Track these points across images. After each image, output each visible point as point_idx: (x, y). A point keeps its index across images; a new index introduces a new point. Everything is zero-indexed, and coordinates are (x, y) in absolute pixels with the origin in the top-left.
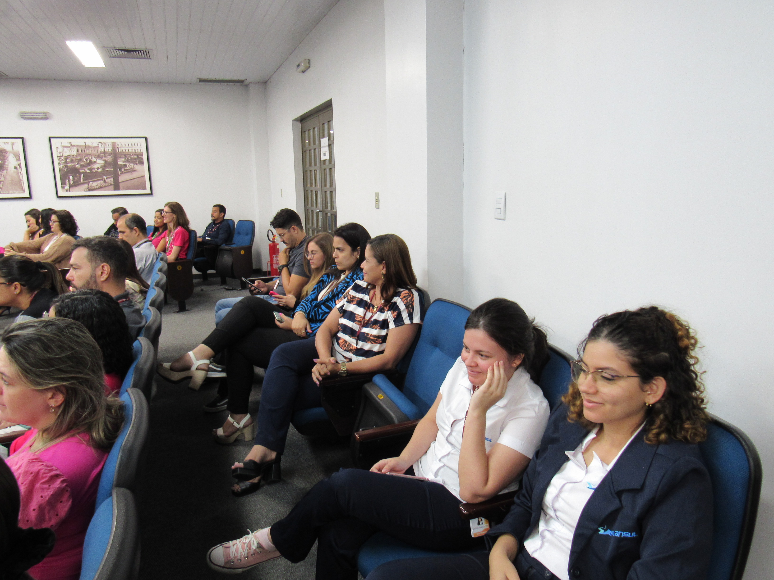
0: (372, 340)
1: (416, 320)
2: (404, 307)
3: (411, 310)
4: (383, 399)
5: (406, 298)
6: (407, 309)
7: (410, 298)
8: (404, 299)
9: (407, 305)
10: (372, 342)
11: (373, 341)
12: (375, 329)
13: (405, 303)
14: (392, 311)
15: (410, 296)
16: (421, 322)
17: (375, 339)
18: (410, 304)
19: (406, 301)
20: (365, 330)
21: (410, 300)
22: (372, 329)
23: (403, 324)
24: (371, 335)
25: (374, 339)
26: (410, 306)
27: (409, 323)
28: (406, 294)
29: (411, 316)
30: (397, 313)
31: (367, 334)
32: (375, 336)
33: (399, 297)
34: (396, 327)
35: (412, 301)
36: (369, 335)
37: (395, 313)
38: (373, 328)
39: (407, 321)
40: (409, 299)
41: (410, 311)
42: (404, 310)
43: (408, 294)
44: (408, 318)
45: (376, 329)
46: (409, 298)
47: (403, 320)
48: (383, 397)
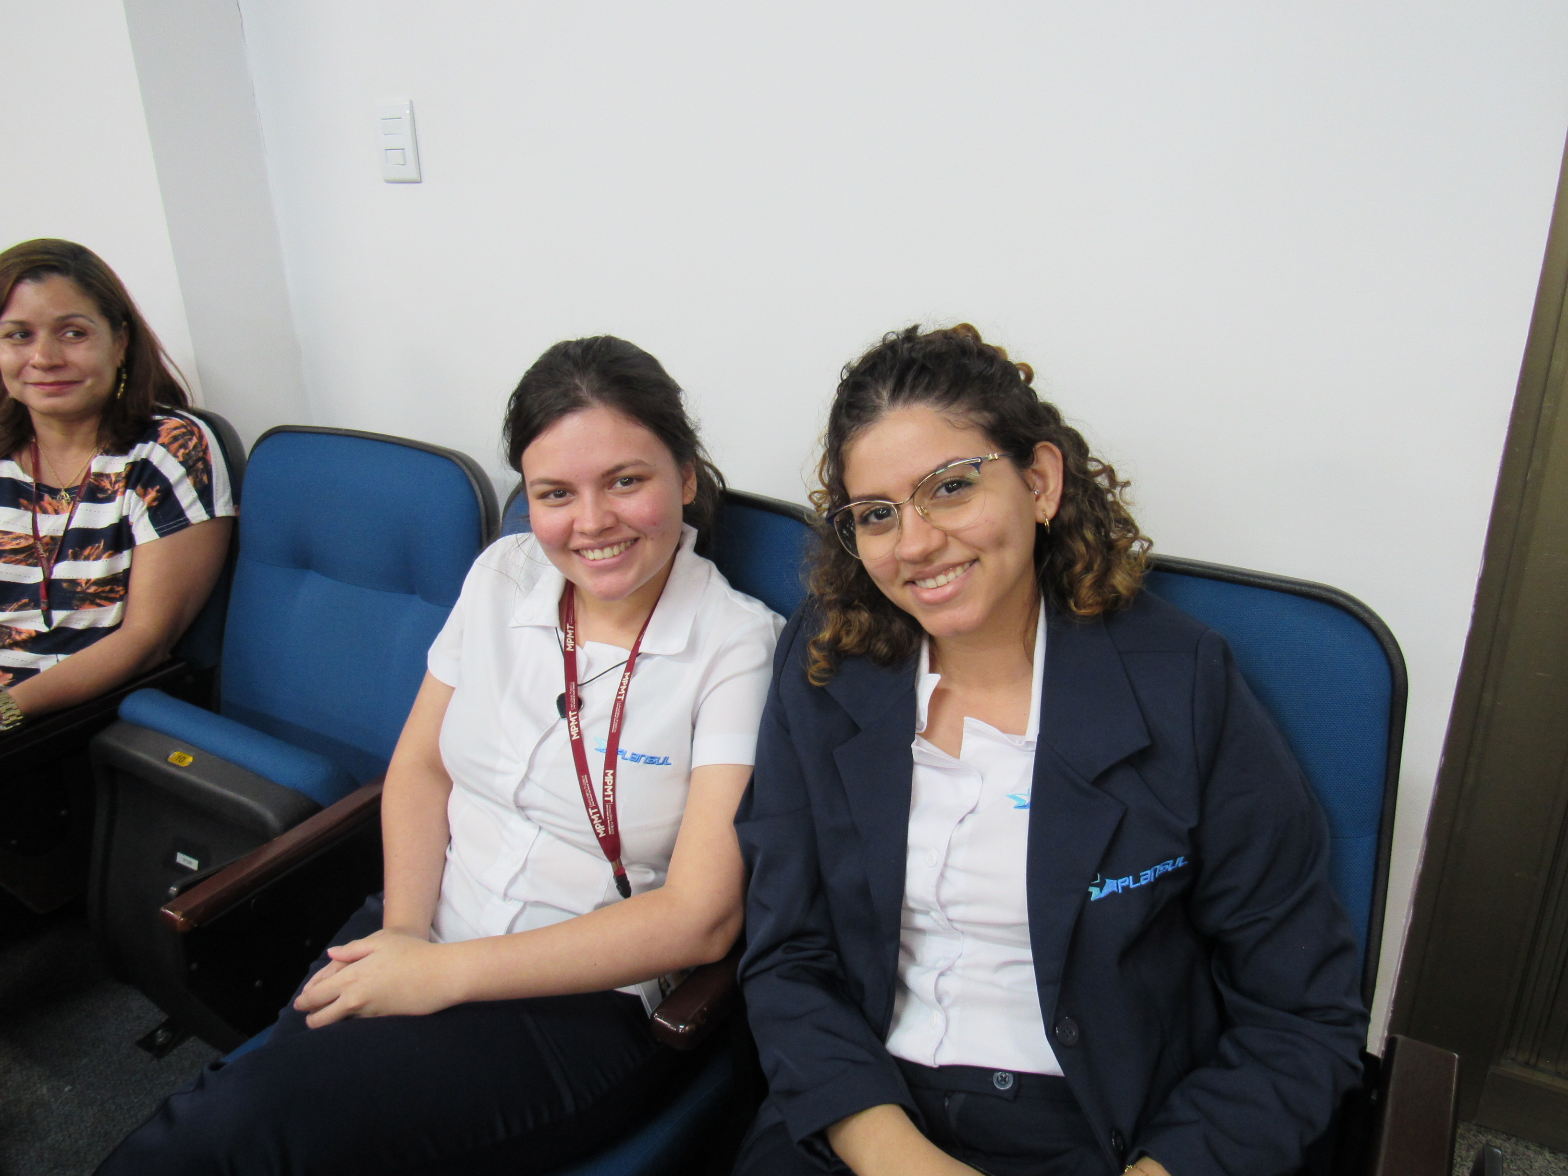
0: (96, 595)
1: (223, 507)
2: (182, 470)
3: (205, 478)
4: (192, 765)
5: (180, 442)
6: (191, 477)
7: (195, 440)
8: (176, 445)
9: (191, 463)
10: (98, 601)
11: (101, 598)
12: (95, 560)
13: (181, 459)
14: (139, 488)
15: (192, 433)
16: (237, 510)
17: (108, 588)
18: (199, 460)
19: (182, 451)
20: (63, 570)
21: (195, 447)
22: (86, 562)
23: (186, 523)
24: (88, 581)
25: (103, 592)
26: (200, 465)
27: (205, 517)
28: (176, 428)
29: (205, 495)
30: (158, 491)
31: (74, 582)
32: (99, 582)
33: (155, 441)
34: (162, 534)
35: (203, 447)
36: (81, 586)
37: (152, 494)
38: (87, 558)
39: (196, 513)
40: (191, 445)
41: (201, 480)
42: (180, 481)
43: (184, 430)
44: (199, 505)
45: (98, 558)
46: (190, 439)
47: (181, 513)
48: (190, 759)
